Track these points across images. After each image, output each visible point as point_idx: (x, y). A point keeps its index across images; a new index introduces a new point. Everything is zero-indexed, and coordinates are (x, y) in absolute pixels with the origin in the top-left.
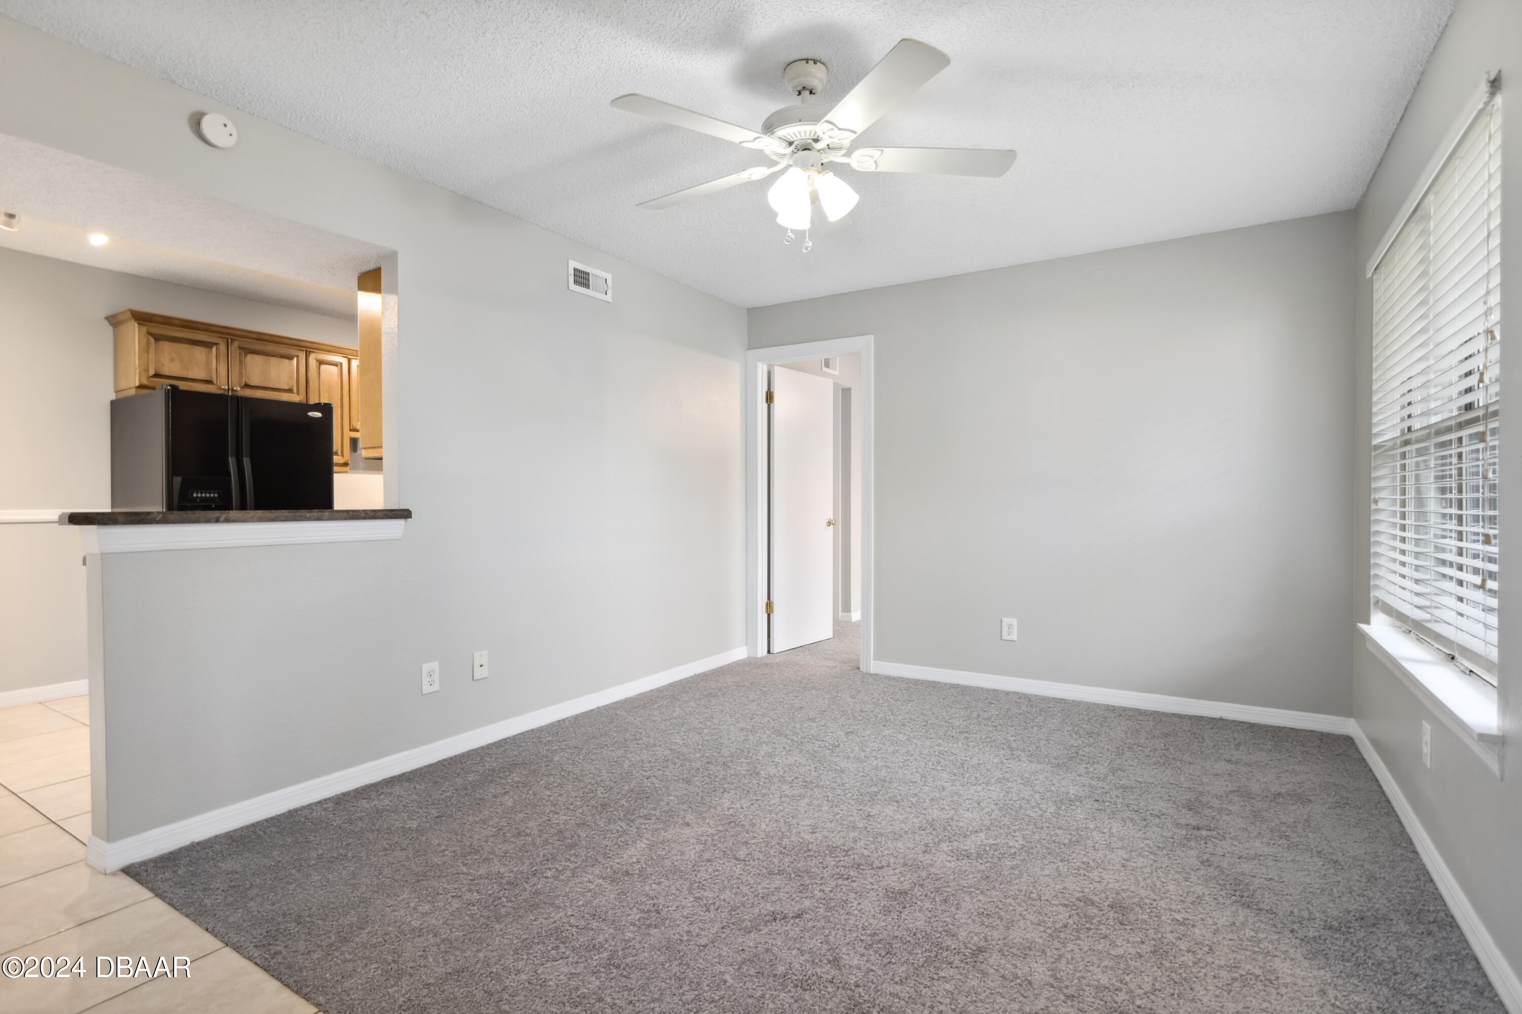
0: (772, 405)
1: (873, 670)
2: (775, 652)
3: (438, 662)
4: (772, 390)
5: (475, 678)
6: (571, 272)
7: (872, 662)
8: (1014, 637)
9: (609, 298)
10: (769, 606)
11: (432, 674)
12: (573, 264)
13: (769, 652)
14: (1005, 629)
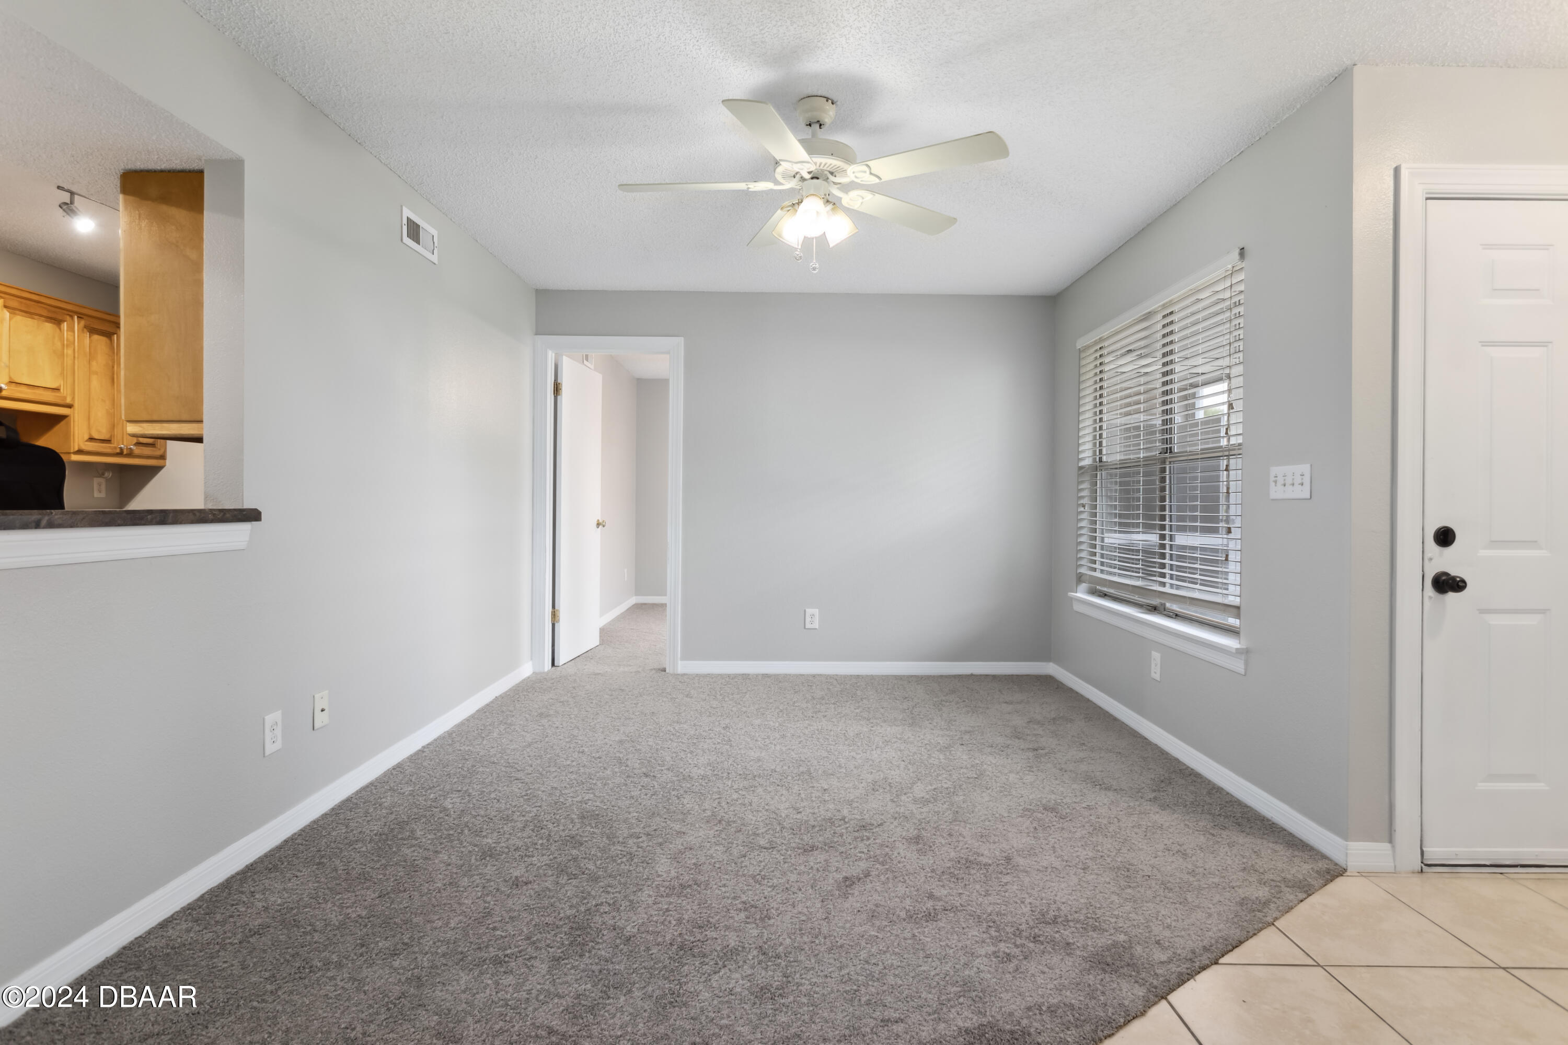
0: (559, 397)
1: (680, 670)
2: (561, 663)
3: (280, 712)
4: (559, 381)
5: (316, 726)
6: (405, 221)
7: (679, 662)
8: (816, 625)
9: (435, 258)
10: (554, 615)
11: (275, 727)
12: (407, 213)
13: (553, 664)
14: (808, 619)
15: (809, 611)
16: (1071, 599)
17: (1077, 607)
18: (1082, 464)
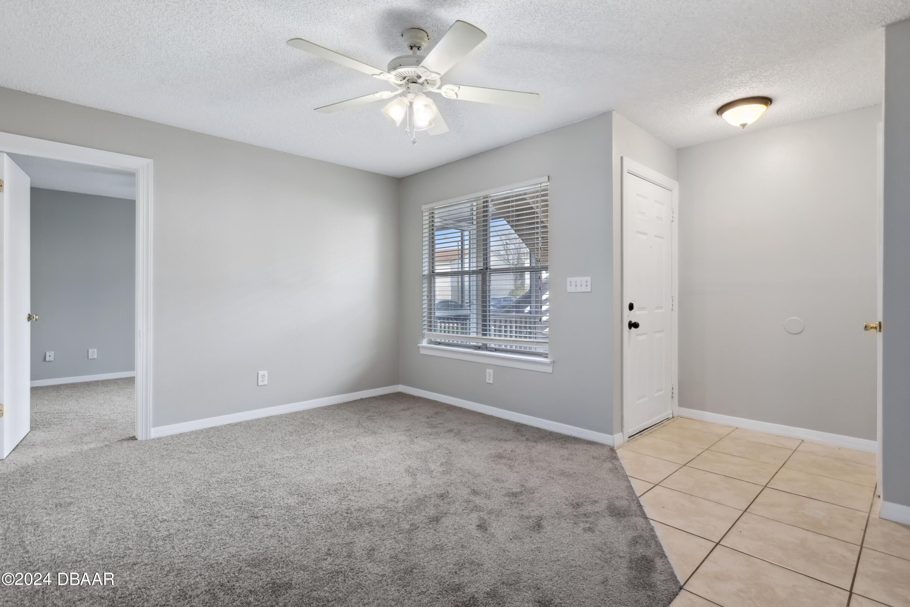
15: (261, 373)
16: (419, 347)
17: (422, 352)
18: (424, 274)
